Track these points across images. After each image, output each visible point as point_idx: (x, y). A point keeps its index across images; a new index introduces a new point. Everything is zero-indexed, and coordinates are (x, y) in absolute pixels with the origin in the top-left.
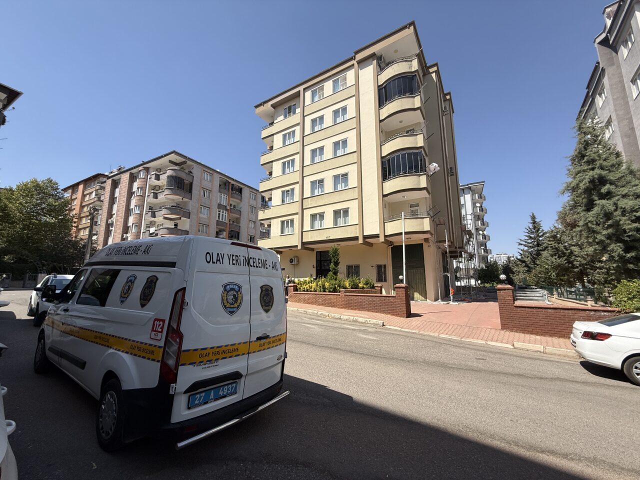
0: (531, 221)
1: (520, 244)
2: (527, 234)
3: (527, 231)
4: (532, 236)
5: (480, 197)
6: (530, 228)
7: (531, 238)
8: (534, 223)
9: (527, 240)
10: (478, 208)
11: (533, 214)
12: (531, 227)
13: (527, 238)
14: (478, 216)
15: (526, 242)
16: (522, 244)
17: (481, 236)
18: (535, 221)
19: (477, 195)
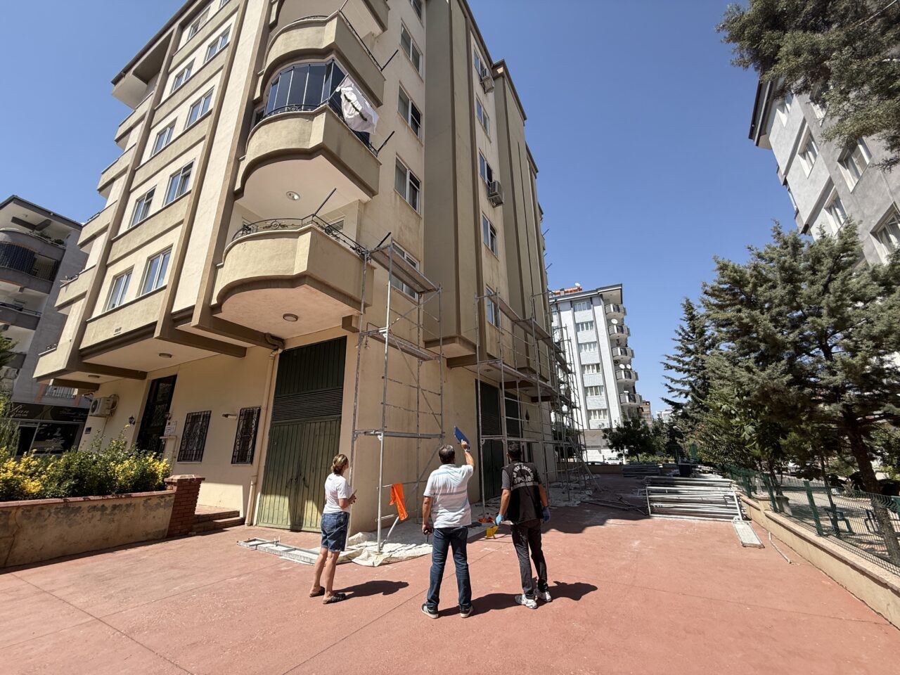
0: (686, 316)
1: (669, 367)
2: (679, 344)
3: (680, 338)
4: (691, 347)
5: (617, 309)
6: (683, 330)
7: (689, 351)
8: (691, 319)
9: (682, 356)
10: (615, 327)
11: (687, 300)
12: (688, 329)
13: (680, 353)
14: (618, 340)
15: (679, 361)
16: (671, 368)
17: (623, 372)
18: (694, 316)
19: (611, 306)
